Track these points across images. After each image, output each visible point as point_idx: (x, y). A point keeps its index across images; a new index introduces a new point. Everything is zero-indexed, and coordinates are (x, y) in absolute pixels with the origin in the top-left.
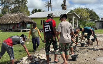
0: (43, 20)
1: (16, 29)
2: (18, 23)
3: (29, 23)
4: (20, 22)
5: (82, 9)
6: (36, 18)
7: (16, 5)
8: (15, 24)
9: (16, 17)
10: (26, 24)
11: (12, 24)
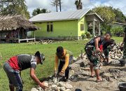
0: (50, 24)
1: (11, 38)
2: (14, 30)
3: (31, 29)
4: (18, 29)
5: (105, 8)
6: (40, 23)
7: (10, 3)
8: (9, 31)
9: (11, 22)
10: (25, 31)
11: (6, 31)
